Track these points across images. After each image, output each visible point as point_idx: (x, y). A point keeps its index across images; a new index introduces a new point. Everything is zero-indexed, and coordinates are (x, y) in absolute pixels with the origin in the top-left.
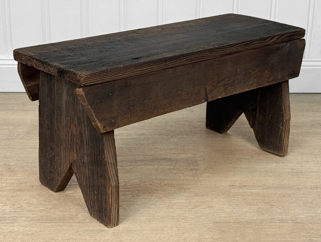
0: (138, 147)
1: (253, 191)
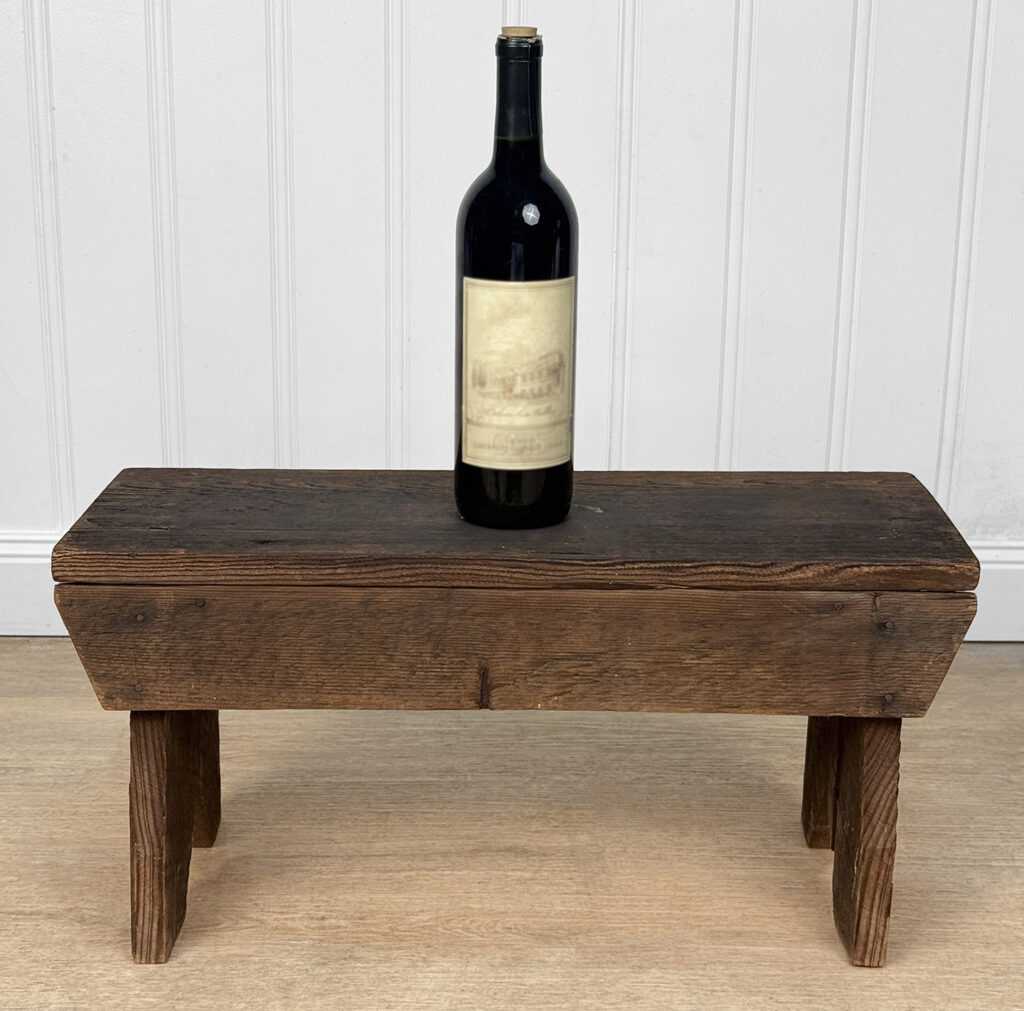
0: (434, 810)
1: (760, 949)
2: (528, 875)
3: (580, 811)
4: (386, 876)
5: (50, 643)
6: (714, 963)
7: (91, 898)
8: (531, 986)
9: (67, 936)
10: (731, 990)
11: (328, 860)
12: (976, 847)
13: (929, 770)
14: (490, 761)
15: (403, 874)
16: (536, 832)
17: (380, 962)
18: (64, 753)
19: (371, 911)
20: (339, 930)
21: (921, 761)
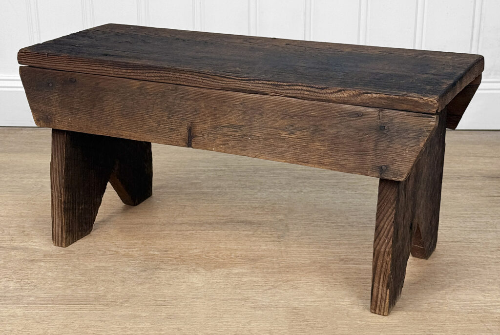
2: (250, 233)
3: (280, 205)
4: (180, 233)
5: (32, 130)
6: (338, 273)
7: (36, 241)
8: (245, 281)
9: (22, 257)
10: (344, 284)
11: (153, 226)
12: (478, 222)
13: (459, 188)
14: (239, 183)
15: (189, 232)
16: (257, 214)
17: (172, 270)
18: (32, 178)
19: (171, 248)
20: (155, 256)
21: (456, 184)
